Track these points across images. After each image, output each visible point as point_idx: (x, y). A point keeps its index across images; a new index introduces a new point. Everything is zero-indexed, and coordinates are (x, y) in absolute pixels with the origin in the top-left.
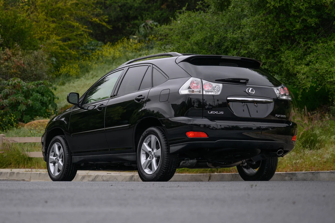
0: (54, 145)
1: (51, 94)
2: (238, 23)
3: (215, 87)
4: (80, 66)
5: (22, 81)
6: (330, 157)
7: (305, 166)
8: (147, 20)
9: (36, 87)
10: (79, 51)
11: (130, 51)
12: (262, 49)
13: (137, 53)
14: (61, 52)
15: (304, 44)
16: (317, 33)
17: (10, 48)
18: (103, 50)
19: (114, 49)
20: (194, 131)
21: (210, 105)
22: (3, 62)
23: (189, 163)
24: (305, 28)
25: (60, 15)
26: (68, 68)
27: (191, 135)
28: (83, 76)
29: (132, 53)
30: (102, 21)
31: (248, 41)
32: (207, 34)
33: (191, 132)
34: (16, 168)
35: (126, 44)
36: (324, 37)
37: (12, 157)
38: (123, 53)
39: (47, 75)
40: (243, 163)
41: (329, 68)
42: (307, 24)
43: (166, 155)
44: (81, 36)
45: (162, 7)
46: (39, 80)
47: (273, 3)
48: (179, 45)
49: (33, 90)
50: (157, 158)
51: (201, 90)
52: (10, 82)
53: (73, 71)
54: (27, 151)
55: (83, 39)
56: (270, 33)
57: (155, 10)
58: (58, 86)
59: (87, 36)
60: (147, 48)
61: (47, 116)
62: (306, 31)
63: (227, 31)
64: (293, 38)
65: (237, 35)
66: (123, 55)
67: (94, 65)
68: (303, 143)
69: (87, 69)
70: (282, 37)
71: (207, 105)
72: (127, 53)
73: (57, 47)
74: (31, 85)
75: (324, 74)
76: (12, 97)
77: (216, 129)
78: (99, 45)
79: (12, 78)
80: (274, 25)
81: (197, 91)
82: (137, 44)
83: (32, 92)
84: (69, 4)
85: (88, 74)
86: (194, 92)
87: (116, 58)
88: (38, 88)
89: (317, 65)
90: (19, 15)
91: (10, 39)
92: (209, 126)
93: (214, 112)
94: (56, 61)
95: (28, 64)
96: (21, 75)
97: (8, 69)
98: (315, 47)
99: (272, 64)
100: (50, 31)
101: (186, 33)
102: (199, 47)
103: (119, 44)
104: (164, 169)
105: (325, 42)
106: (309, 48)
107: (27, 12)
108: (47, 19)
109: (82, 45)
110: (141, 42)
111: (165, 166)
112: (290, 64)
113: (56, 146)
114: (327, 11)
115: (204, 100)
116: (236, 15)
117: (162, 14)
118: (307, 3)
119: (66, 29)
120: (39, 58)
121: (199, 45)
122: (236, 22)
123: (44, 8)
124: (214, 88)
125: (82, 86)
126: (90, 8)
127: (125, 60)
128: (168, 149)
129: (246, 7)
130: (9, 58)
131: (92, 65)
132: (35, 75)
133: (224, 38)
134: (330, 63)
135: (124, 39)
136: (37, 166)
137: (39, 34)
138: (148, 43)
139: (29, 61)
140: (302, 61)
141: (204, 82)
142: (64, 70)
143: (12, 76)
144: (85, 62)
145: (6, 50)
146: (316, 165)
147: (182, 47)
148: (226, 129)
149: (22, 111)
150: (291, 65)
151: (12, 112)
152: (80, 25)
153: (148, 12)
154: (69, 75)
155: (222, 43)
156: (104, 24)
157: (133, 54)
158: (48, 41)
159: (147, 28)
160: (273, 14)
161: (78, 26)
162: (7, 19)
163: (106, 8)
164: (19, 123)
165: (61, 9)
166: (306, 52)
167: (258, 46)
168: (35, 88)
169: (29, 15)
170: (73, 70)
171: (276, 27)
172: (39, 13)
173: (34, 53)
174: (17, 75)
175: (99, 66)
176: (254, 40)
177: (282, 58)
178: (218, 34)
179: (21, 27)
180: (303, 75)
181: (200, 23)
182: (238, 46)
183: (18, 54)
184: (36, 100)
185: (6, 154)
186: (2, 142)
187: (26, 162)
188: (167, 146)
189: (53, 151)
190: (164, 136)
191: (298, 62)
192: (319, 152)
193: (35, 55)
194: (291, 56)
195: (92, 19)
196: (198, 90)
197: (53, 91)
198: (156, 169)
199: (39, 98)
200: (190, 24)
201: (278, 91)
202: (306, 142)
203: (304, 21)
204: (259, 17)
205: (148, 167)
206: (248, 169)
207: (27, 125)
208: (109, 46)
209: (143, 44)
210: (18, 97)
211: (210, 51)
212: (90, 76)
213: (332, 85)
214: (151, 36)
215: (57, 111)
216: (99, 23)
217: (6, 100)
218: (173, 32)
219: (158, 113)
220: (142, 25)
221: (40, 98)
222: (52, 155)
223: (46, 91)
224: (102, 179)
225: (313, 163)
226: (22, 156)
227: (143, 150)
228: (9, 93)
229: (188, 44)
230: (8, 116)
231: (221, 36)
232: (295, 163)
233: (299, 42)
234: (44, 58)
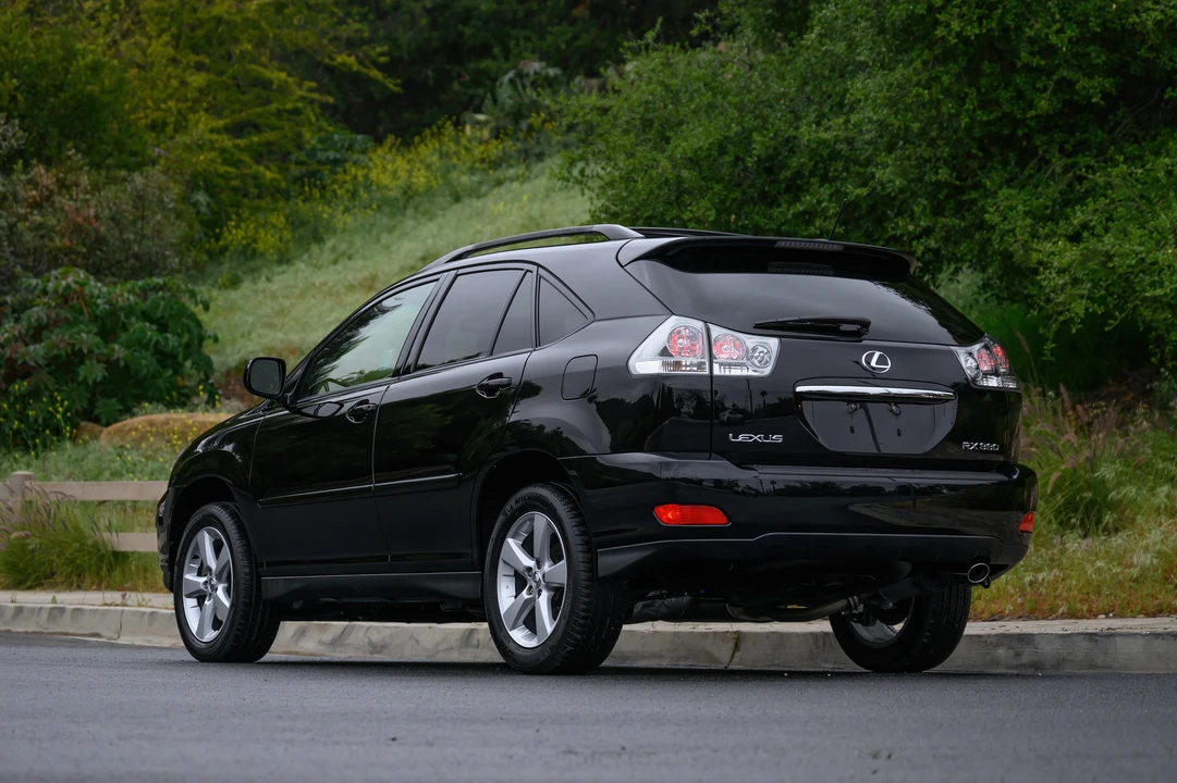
0: (199, 536)
1: (192, 324)
2: (837, 89)
3: (754, 349)
4: (291, 219)
5: (92, 278)
6: (1152, 563)
7: (1065, 594)
8: (524, 59)
9: (139, 301)
10: (287, 169)
11: (464, 169)
12: (920, 180)
13: (488, 174)
14: (226, 172)
15: (1066, 165)
16: (1107, 128)
17: (48, 162)
18: (371, 164)
19: (409, 161)
20: (680, 504)
21: (736, 410)
22: (26, 213)
23: (666, 606)
24: (1067, 110)
25: (222, 43)
26: (252, 226)
27: (669, 515)
28: (301, 256)
29: (472, 174)
30: (367, 63)
31: (868, 153)
32: (729, 127)
33: (671, 506)
34: (69, 587)
35: (451, 144)
36: (1133, 143)
37: (57, 550)
38: (438, 174)
39: (177, 256)
40: (849, 607)
41: (1148, 252)
42: (1076, 97)
43: (584, 583)
44: (294, 117)
45: (576, 12)
46: (151, 275)
47: (956, 25)
48: (631, 167)
49: (130, 311)
50: (552, 593)
51: (706, 360)
52: (49, 281)
53: (269, 237)
54: (109, 528)
55: (303, 126)
56: (946, 129)
57: (552, 25)
58: (215, 293)
59: (315, 115)
60: (523, 155)
61: (179, 400)
62: (1072, 121)
63: (798, 118)
64: (1025, 143)
65: (833, 130)
66: (440, 181)
67: (339, 216)
68: (1058, 513)
69: (315, 231)
70: (986, 141)
71: (725, 409)
72: (454, 175)
73: (213, 155)
74: (124, 293)
75: (1132, 273)
76: (58, 335)
77: (758, 494)
78: (357, 147)
79: (56, 269)
80: (961, 100)
81: (691, 365)
82: (487, 142)
83: (127, 317)
84: (253, 7)
85: (321, 249)
86: (682, 366)
87: (417, 193)
88: (148, 303)
89: (1108, 239)
90: (79, 46)
91: (50, 129)
92: (733, 484)
93: (751, 438)
94: (208, 204)
95: (113, 219)
96: (88, 259)
97: (42, 237)
98: (1100, 178)
99: (953, 233)
100: (187, 100)
101: (656, 124)
102: (700, 173)
103: (427, 142)
104: (579, 633)
105: (1136, 157)
106: (1080, 179)
107: (107, 32)
108: (179, 57)
109: (300, 147)
110: (502, 136)
111: (582, 621)
112: (1015, 236)
113: (206, 540)
114: (1142, 52)
115: (716, 392)
116: (828, 61)
117: (575, 38)
118: (1075, 26)
119: (243, 93)
120: (150, 197)
121: (700, 167)
122: (827, 86)
123: (168, 19)
124: (749, 354)
125: (297, 291)
126: (324, 19)
127: (449, 199)
128: (592, 562)
129: (863, 37)
130: (48, 198)
131: (332, 216)
132: (137, 257)
133: (788, 140)
134: (1152, 233)
135: (442, 127)
136: (145, 583)
137: (148, 111)
138: (525, 140)
139: (114, 208)
140: (1057, 224)
141: (716, 331)
142: (237, 234)
143: (57, 261)
144: (307, 206)
145: (36, 170)
146: (1105, 591)
147: (642, 174)
148: (791, 492)
149: (90, 382)
150: (1019, 238)
151: (57, 386)
152: (290, 80)
153: (527, 33)
154: (254, 250)
155: (780, 158)
156: (375, 73)
157: (475, 178)
158: (181, 139)
159: (524, 87)
160: (955, 62)
161: (286, 82)
162: (39, 61)
163: (382, 16)
164: (83, 424)
165: (227, 23)
166: (1072, 192)
167: (903, 173)
168: (136, 303)
169: (115, 42)
170: (266, 234)
171: (966, 106)
172: (150, 38)
173: (133, 181)
174: (73, 257)
175: (355, 220)
176: (890, 149)
177: (987, 212)
178: (767, 129)
179: (89, 88)
180: (1059, 275)
181: (704, 91)
182: (836, 170)
183: (77, 185)
184: (141, 344)
185: (37, 541)
186: (23, 497)
187: (105, 568)
188: (589, 551)
189: (197, 557)
190: (576, 516)
191: (1044, 228)
192: (1114, 544)
193: (136, 187)
194: (1020, 207)
195: (332, 59)
196: (695, 361)
197: (198, 310)
198: (550, 629)
199: (150, 340)
200: (671, 91)
201: (971, 360)
202: (1071, 505)
203: (1065, 85)
204: (909, 72)
205: (524, 623)
206: (866, 624)
207: (110, 433)
208: (390, 151)
209: (510, 143)
210: (77, 336)
211: (739, 185)
212: (327, 256)
213: (1160, 310)
214: (538, 114)
215: (211, 381)
216: (358, 72)
217: (38, 346)
218: (611, 118)
219: (557, 434)
220: (506, 78)
221: (155, 338)
222: (191, 570)
223: (175, 312)
224: (366, 640)
225: (1095, 583)
226: (92, 546)
227: (505, 562)
228: (45, 320)
229: (664, 163)
230: (44, 399)
231: (775, 134)
232: (1031, 584)
233: (1048, 156)
234: (166, 199)
